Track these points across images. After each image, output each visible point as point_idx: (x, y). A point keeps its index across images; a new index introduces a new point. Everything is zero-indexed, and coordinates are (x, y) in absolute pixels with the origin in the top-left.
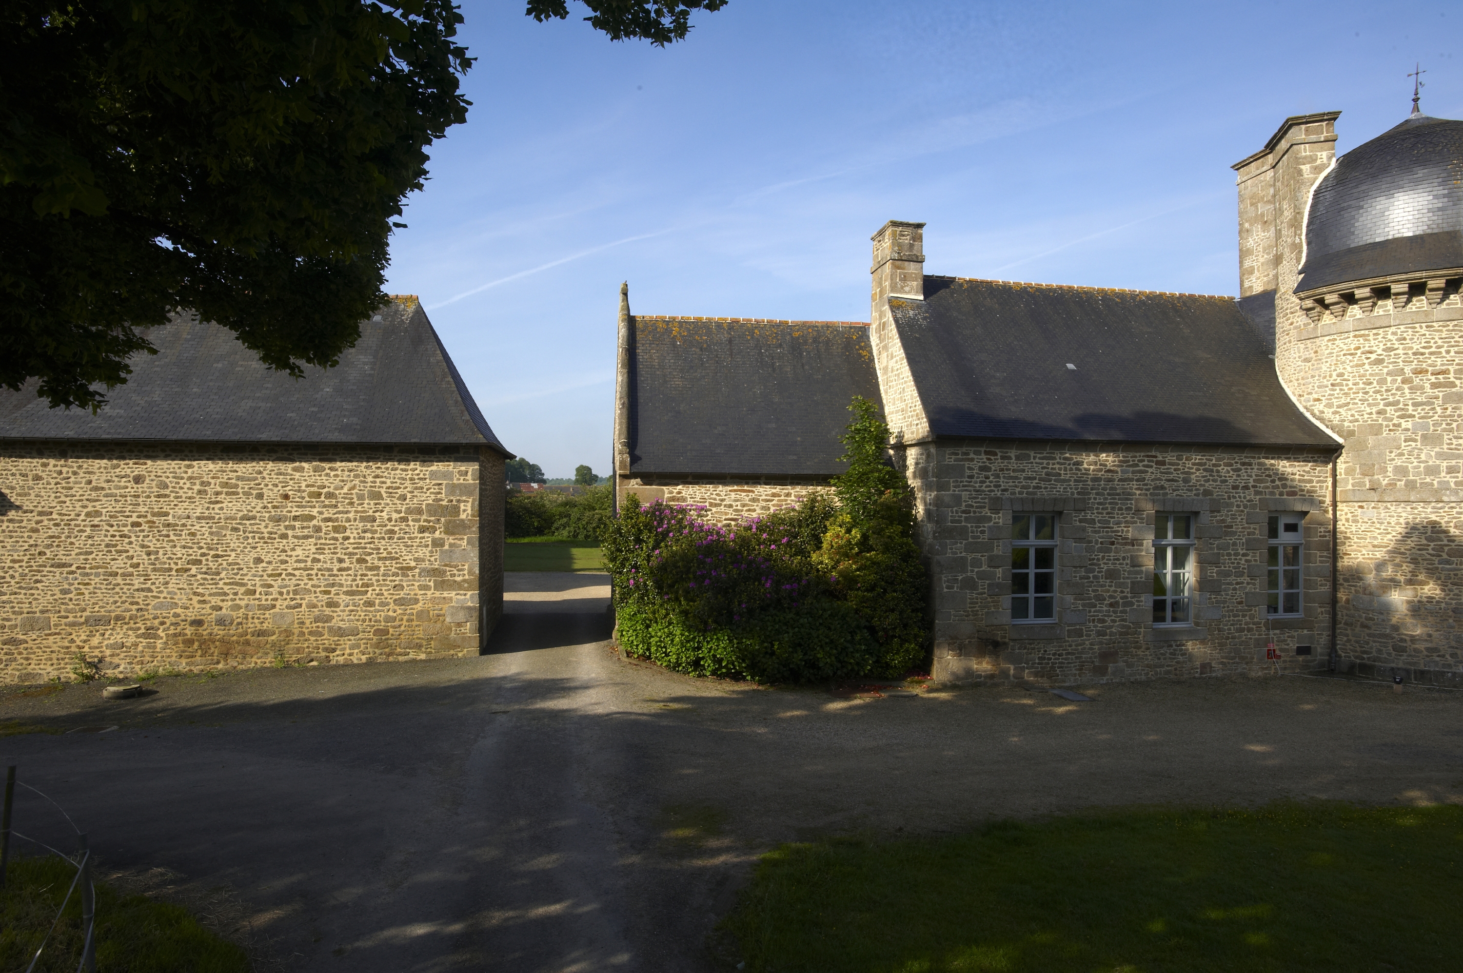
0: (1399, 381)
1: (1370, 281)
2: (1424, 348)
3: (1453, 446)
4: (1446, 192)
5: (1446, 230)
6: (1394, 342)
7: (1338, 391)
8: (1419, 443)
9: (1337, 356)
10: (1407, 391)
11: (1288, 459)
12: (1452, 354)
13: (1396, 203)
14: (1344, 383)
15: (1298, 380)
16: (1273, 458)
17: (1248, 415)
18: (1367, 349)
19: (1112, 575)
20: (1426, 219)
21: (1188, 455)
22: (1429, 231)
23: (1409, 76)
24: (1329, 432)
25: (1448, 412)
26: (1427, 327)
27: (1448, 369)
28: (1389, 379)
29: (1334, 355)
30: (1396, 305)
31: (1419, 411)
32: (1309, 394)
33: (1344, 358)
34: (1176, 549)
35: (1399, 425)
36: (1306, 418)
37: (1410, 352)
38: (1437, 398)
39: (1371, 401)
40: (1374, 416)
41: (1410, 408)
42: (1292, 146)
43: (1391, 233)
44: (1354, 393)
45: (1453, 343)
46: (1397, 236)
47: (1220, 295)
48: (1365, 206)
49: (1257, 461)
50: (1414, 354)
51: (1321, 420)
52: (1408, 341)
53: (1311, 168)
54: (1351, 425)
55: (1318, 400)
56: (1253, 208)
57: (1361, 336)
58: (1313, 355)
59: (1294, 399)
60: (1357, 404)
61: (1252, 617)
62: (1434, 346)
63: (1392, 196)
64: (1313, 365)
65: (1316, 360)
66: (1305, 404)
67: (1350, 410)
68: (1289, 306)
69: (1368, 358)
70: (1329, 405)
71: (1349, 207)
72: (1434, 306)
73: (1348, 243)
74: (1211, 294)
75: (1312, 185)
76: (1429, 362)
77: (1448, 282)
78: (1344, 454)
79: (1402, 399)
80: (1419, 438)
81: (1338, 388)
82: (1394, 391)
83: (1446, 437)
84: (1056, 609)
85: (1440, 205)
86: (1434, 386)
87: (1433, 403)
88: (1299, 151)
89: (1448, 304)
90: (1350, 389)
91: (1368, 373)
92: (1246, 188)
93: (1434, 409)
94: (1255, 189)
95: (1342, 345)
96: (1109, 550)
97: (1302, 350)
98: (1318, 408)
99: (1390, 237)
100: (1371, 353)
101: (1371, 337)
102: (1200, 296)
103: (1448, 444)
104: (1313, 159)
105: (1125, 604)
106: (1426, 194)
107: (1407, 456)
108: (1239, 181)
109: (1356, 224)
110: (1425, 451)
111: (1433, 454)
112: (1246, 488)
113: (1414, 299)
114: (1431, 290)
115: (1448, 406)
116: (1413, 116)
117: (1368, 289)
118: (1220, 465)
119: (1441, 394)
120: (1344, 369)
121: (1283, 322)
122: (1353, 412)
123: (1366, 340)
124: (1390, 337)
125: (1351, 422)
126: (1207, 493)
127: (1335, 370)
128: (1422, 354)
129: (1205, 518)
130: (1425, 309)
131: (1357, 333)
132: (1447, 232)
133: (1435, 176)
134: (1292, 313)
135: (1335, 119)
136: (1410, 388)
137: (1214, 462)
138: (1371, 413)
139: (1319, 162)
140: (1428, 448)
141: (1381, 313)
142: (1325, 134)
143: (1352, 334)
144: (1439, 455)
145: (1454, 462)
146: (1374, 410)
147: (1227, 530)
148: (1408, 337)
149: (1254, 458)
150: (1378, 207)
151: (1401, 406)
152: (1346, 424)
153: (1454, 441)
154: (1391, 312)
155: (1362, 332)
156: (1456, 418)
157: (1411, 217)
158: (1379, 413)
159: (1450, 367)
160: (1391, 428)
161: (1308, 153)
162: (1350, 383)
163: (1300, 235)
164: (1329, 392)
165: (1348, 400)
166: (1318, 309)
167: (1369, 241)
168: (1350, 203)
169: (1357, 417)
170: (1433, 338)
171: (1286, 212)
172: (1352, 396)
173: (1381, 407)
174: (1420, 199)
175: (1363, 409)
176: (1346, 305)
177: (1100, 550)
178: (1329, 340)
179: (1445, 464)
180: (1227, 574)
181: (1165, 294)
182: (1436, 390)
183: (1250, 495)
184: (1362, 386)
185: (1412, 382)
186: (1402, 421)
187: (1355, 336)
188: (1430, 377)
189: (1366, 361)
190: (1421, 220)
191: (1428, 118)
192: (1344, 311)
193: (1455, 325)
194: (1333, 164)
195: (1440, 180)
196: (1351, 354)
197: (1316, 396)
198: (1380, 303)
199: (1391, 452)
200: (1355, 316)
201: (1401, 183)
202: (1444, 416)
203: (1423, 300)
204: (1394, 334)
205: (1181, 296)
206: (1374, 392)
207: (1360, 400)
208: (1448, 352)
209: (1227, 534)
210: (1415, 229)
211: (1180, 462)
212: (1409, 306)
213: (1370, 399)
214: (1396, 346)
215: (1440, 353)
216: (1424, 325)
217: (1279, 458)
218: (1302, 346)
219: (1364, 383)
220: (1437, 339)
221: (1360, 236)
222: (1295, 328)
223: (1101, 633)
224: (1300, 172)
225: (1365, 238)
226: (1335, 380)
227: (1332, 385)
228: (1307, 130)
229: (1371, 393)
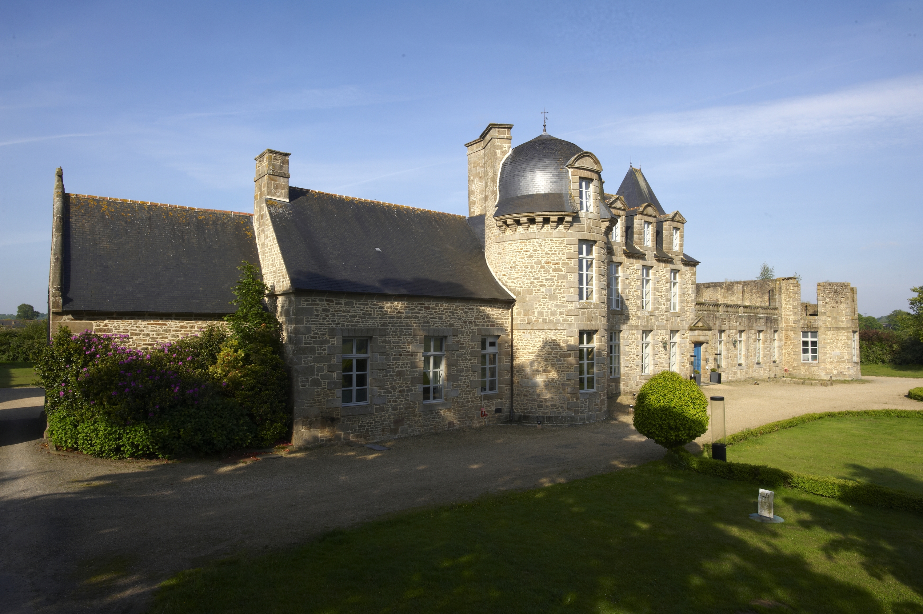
0: (539, 267)
1: (527, 214)
2: (549, 251)
3: (561, 301)
4: (557, 173)
5: (558, 192)
6: (537, 247)
7: (513, 271)
8: (548, 300)
9: (513, 252)
10: (543, 272)
11: (491, 306)
12: (561, 255)
13: (537, 176)
14: (516, 266)
15: (495, 264)
16: (483, 306)
17: (472, 282)
18: (526, 249)
19: (400, 374)
20: (549, 186)
21: (441, 303)
22: (551, 192)
23: (542, 113)
24: (509, 292)
25: (559, 284)
26: (551, 240)
27: (559, 262)
28: (535, 266)
29: (512, 251)
30: (538, 228)
31: (548, 283)
32: (501, 271)
33: (516, 253)
34: (435, 358)
35: (539, 290)
36: (499, 284)
37: (544, 252)
38: (555, 277)
39: (528, 277)
40: (529, 285)
41: (544, 281)
42: (492, 138)
43: (535, 191)
44: (520, 272)
45: (561, 250)
46: (538, 193)
47: (458, 215)
48: (524, 175)
49: (476, 307)
50: (546, 254)
51: (506, 286)
52: (543, 247)
53: (501, 151)
54: (519, 289)
55: (505, 275)
56: (475, 169)
57: (523, 242)
58: (502, 251)
59: (494, 274)
60: (521, 278)
61: (474, 394)
62: (554, 250)
63: (535, 172)
64: (502, 256)
65: (503, 254)
66: (498, 277)
67: (519, 281)
68: (491, 224)
69: (526, 254)
70: (510, 278)
71: (517, 175)
72: (553, 230)
73: (517, 193)
74: (454, 214)
75: (501, 160)
76: (552, 258)
77: (559, 218)
78: (516, 305)
79: (541, 277)
80: (548, 297)
81: (513, 269)
82: (537, 272)
83: (559, 297)
84: (369, 396)
85: (555, 180)
86: (554, 270)
87: (553, 279)
88: (495, 142)
89: (559, 230)
90: (519, 270)
91: (526, 262)
92: (471, 158)
93: (553, 282)
94: (476, 159)
95: (515, 247)
96: (399, 359)
97: (497, 248)
98: (505, 279)
99: (535, 193)
100: (527, 251)
101: (528, 244)
102: (448, 214)
103: (560, 300)
104: (501, 148)
105: (409, 390)
106: (549, 173)
107: (543, 306)
108: (468, 153)
109: (521, 184)
110: (550, 304)
111: (553, 305)
112: (471, 322)
113: (545, 226)
114: (552, 222)
115: (559, 281)
116: (543, 133)
117: (526, 219)
118: (458, 310)
119: (556, 275)
120: (516, 259)
121: (489, 232)
122: (520, 282)
123: (525, 245)
124: (535, 244)
125: (519, 287)
126: (451, 325)
127: (512, 260)
128: (549, 254)
129: (450, 339)
130: (550, 231)
131: (521, 241)
132: (558, 194)
133: (553, 165)
134: (492, 228)
135: (511, 128)
136: (544, 271)
137: (454, 308)
138: (528, 283)
139: (504, 149)
140: (552, 302)
141: (532, 231)
142: (507, 135)
143: (519, 241)
144: (557, 306)
145: (562, 309)
146: (529, 282)
147: (461, 346)
148: (543, 245)
149: (474, 306)
150: (530, 177)
151: (540, 280)
152: (517, 288)
153: (562, 299)
154: (536, 231)
155: (524, 241)
156: (562, 287)
157: (543, 184)
158: (531, 283)
159: (560, 261)
160: (536, 291)
161: (499, 144)
162: (519, 267)
163: (496, 186)
164: (509, 271)
165: (518, 276)
166: (504, 227)
167: (526, 194)
168: (518, 173)
169: (522, 285)
170: (553, 246)
171: (489, 173)
172: (520, 274)
173: (532, 280)
174: (547, 176)
175: (524, 281)
176: (516, 225)
177: (394, 359)
178: (509, 244)
179: (558, 310)
180: (462, 371)
181: (431, 211)
182: (554, 273)
183: (473, 326)
184: (524, 269)
185: (544, 268)
186: (541, 288)
187: (521, 242)
188: (552, 266)
189: (526, 256)
190: (547, 186)
191: (549, 136)
192: (516, 229)
193: (562, 241)
194: (510, 152)
195: (554, 167)
196: (519, 252)
197: (503, 273)
198: (531, 226)
199: (536, 304)
200: (520, 232)
201: (539, 166)
202: (558, 286)
203: (548, 227)
204: (537, 242)
205: (439, 213)
206: (529, 272)
207: (523, 276)
208: (559, 254)
209: (461, 348)
210: (545, 190)
211: (437, 308)
212: (543, 229)
213: (527, 276)
214: (538, 249)
215: (556, 254)
216: (549, 239)
217: (486, 306)
218: (497, 246)
219: (525, 267)
220: (555, 247)
221: (522, 190)
222: (494, 236)
223: (394, 409)
224: (496, 153)
225: (524, 192)
226: (512, 265)
227: (511, 267)
228: (498, 131)
229: (528, 273)
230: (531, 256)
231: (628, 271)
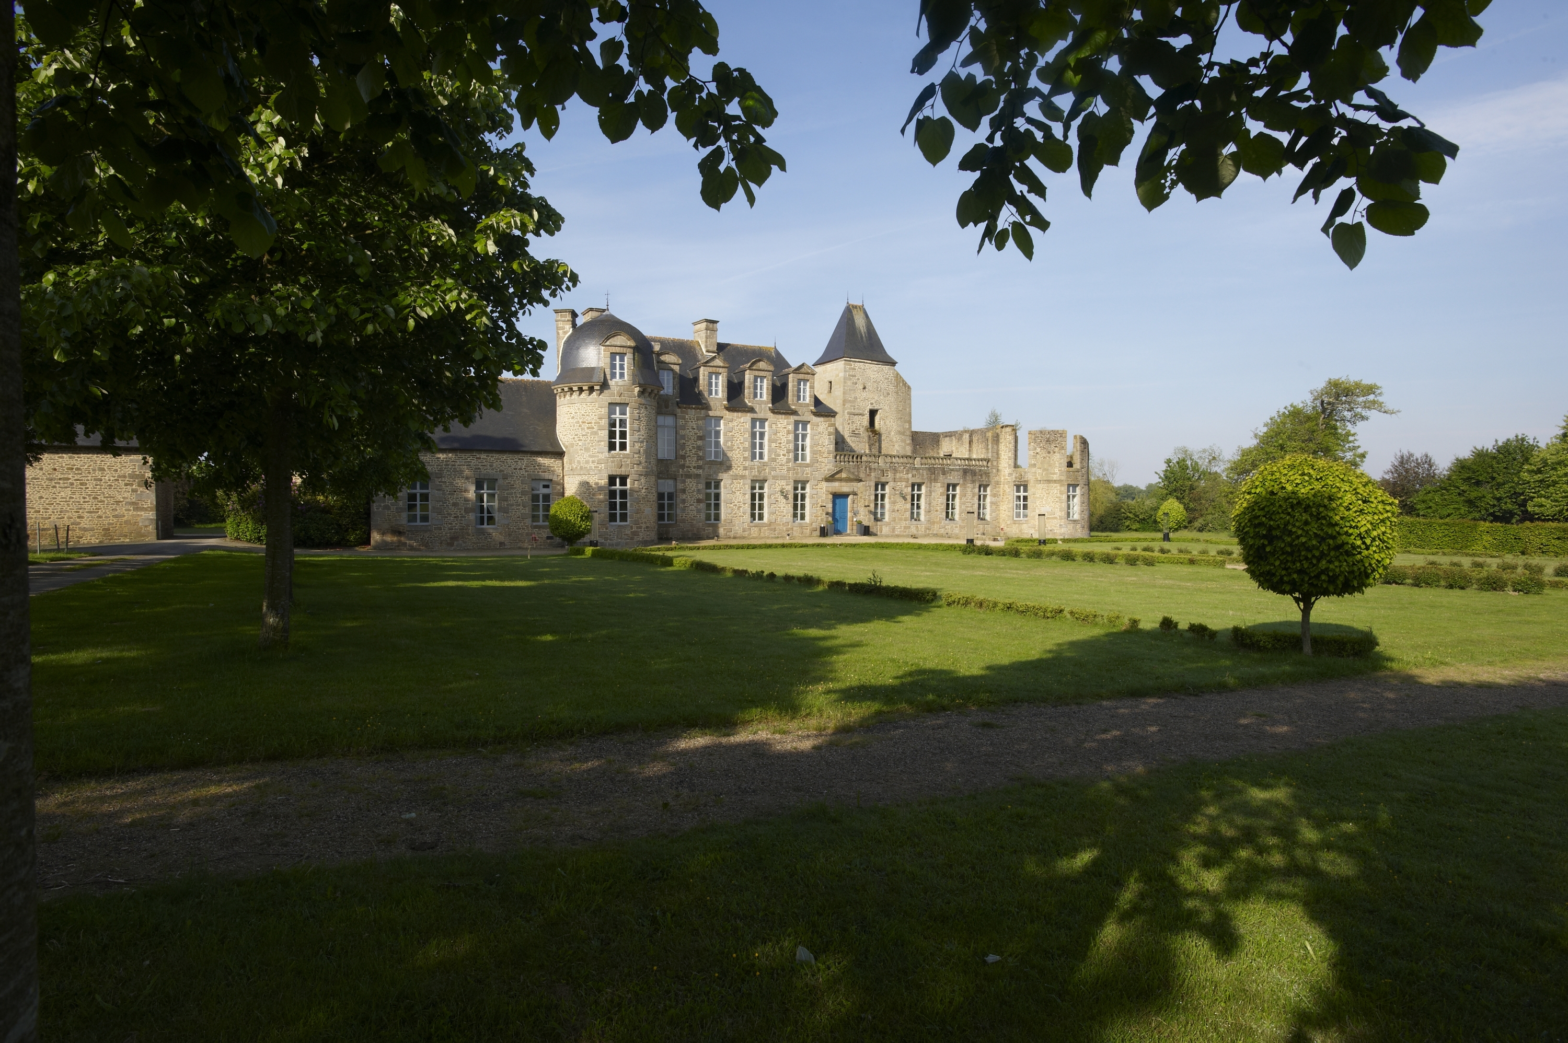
0: (578, 426)
2: (584, 413)
4: (593, 351)
8: (584, 451)
9: (566, 416)
11: (543, 457)
13: (579, 353)
14: (565, 425)
15: (559, 424)
16: (535, 457)
17: (529, 438)
19: (455, 504)
21: (493, 455)
24: (563, 447)
26: (586, 404)
27: (592, 422)
30: (577, 395)
31: (584, 438)
32: (559, 429)
34: (488, 495)
36: (559, 441)
37: (581, 414)
40: (575, 440)
44: (569, 431)
45: (595, 411)
46: (579, 367)
48: (576, 351)
49: (526, 458)
51: (562, 441)
52: (580, 411)
55: (562, 433)
58: (561, 415)
59: (558, 432)
60: (570, 435)
61: (525, 523)
62: (587, 412)
64: (562, 419)
66: (560, 435)
67: (566, 437)
71: (572, 350)
72: (587, 396)
73: (569, 367)
76: (586, 418)
78: (566, 455)
79: (579, 433)
80: (583, 449)
82: (577, 430)
83: (592, 448)
84: (430, 519)
87: (588, 435)
89: (592, 396)
91: (572, 422)
93: (588, 437)
96: (454, 495)
97: (560, 412)
98: (562, 437)
99: (586, 365)
100: (571, 413)
103: (595, 452)
105: (461, 517)
107: (581, 456)
109: (574, 358)
110: (586, 454)
112: (521, 469)
115: (592, 436)
116: (604, 312)
117: (567, 388)
118: (508, 459)
119: (590, 432)
122: (570, 438)
123: (571, 410)
126: (501, 471)
128: (585, 415)
129: (500, 482)
130: (584, 397)
132: (592, 367)
136: (581, 429)
137: (505, 458)
139: (564, 330)
142: (567, 318)
146: (574, 437)
147: (512, 487)
148: (580, 408)
149: (524, 456)
150: (575, 354)
151: (579, 436)
152: (567, 443)
154: (576, 397)
155: (569, 405)
156: (594, 441)
157: (593, 359)
158: (576, 438)
160: (576, 445)
161: (560, 326)
162: (568, 426)
164: (564, 429)
165: (566, 433)
169: (568, 440)
170: (587, 409)
176: (565, 393)
177: (449, 494)
178: (567, 407)
179: (593, 460)
180: (512, 505)
182: (588, 430)
183: (523, 472)
184: (570, 428)
185: (582, 426)
186: (580, 442)
188: (587, 425)
189: (570, 417)
192: (565, 396)
193: (594, 404)
194: (571, 331)
199: (578, 454)
200: (567, 398)
202: (591, 440)
208: (595, 415)
209: (511, 488)
211: (489, 458)
213: (572, 433)
215: (589, 415)
217: (537, 456)
218: (560, 409)
223: (450, 529)
225: (578, 364)
228: (560, 316)
230: (573, 418)
231: (731, 425)
